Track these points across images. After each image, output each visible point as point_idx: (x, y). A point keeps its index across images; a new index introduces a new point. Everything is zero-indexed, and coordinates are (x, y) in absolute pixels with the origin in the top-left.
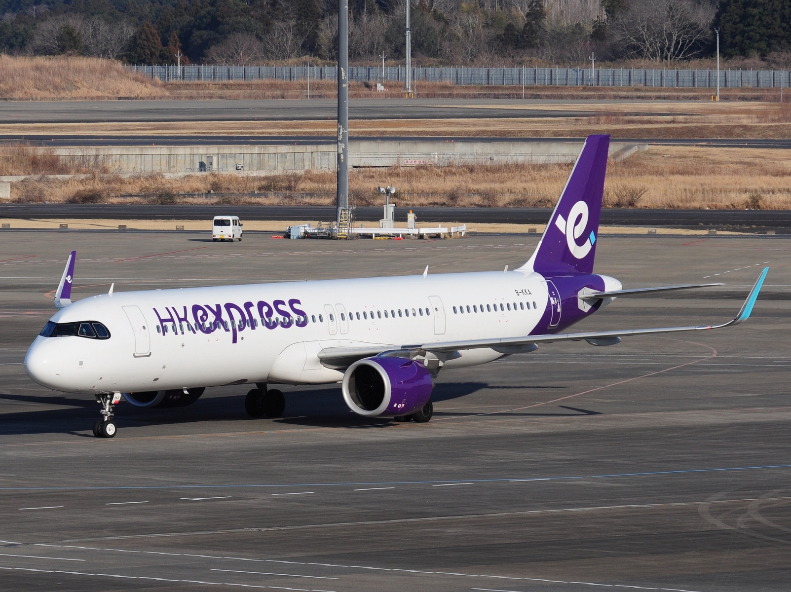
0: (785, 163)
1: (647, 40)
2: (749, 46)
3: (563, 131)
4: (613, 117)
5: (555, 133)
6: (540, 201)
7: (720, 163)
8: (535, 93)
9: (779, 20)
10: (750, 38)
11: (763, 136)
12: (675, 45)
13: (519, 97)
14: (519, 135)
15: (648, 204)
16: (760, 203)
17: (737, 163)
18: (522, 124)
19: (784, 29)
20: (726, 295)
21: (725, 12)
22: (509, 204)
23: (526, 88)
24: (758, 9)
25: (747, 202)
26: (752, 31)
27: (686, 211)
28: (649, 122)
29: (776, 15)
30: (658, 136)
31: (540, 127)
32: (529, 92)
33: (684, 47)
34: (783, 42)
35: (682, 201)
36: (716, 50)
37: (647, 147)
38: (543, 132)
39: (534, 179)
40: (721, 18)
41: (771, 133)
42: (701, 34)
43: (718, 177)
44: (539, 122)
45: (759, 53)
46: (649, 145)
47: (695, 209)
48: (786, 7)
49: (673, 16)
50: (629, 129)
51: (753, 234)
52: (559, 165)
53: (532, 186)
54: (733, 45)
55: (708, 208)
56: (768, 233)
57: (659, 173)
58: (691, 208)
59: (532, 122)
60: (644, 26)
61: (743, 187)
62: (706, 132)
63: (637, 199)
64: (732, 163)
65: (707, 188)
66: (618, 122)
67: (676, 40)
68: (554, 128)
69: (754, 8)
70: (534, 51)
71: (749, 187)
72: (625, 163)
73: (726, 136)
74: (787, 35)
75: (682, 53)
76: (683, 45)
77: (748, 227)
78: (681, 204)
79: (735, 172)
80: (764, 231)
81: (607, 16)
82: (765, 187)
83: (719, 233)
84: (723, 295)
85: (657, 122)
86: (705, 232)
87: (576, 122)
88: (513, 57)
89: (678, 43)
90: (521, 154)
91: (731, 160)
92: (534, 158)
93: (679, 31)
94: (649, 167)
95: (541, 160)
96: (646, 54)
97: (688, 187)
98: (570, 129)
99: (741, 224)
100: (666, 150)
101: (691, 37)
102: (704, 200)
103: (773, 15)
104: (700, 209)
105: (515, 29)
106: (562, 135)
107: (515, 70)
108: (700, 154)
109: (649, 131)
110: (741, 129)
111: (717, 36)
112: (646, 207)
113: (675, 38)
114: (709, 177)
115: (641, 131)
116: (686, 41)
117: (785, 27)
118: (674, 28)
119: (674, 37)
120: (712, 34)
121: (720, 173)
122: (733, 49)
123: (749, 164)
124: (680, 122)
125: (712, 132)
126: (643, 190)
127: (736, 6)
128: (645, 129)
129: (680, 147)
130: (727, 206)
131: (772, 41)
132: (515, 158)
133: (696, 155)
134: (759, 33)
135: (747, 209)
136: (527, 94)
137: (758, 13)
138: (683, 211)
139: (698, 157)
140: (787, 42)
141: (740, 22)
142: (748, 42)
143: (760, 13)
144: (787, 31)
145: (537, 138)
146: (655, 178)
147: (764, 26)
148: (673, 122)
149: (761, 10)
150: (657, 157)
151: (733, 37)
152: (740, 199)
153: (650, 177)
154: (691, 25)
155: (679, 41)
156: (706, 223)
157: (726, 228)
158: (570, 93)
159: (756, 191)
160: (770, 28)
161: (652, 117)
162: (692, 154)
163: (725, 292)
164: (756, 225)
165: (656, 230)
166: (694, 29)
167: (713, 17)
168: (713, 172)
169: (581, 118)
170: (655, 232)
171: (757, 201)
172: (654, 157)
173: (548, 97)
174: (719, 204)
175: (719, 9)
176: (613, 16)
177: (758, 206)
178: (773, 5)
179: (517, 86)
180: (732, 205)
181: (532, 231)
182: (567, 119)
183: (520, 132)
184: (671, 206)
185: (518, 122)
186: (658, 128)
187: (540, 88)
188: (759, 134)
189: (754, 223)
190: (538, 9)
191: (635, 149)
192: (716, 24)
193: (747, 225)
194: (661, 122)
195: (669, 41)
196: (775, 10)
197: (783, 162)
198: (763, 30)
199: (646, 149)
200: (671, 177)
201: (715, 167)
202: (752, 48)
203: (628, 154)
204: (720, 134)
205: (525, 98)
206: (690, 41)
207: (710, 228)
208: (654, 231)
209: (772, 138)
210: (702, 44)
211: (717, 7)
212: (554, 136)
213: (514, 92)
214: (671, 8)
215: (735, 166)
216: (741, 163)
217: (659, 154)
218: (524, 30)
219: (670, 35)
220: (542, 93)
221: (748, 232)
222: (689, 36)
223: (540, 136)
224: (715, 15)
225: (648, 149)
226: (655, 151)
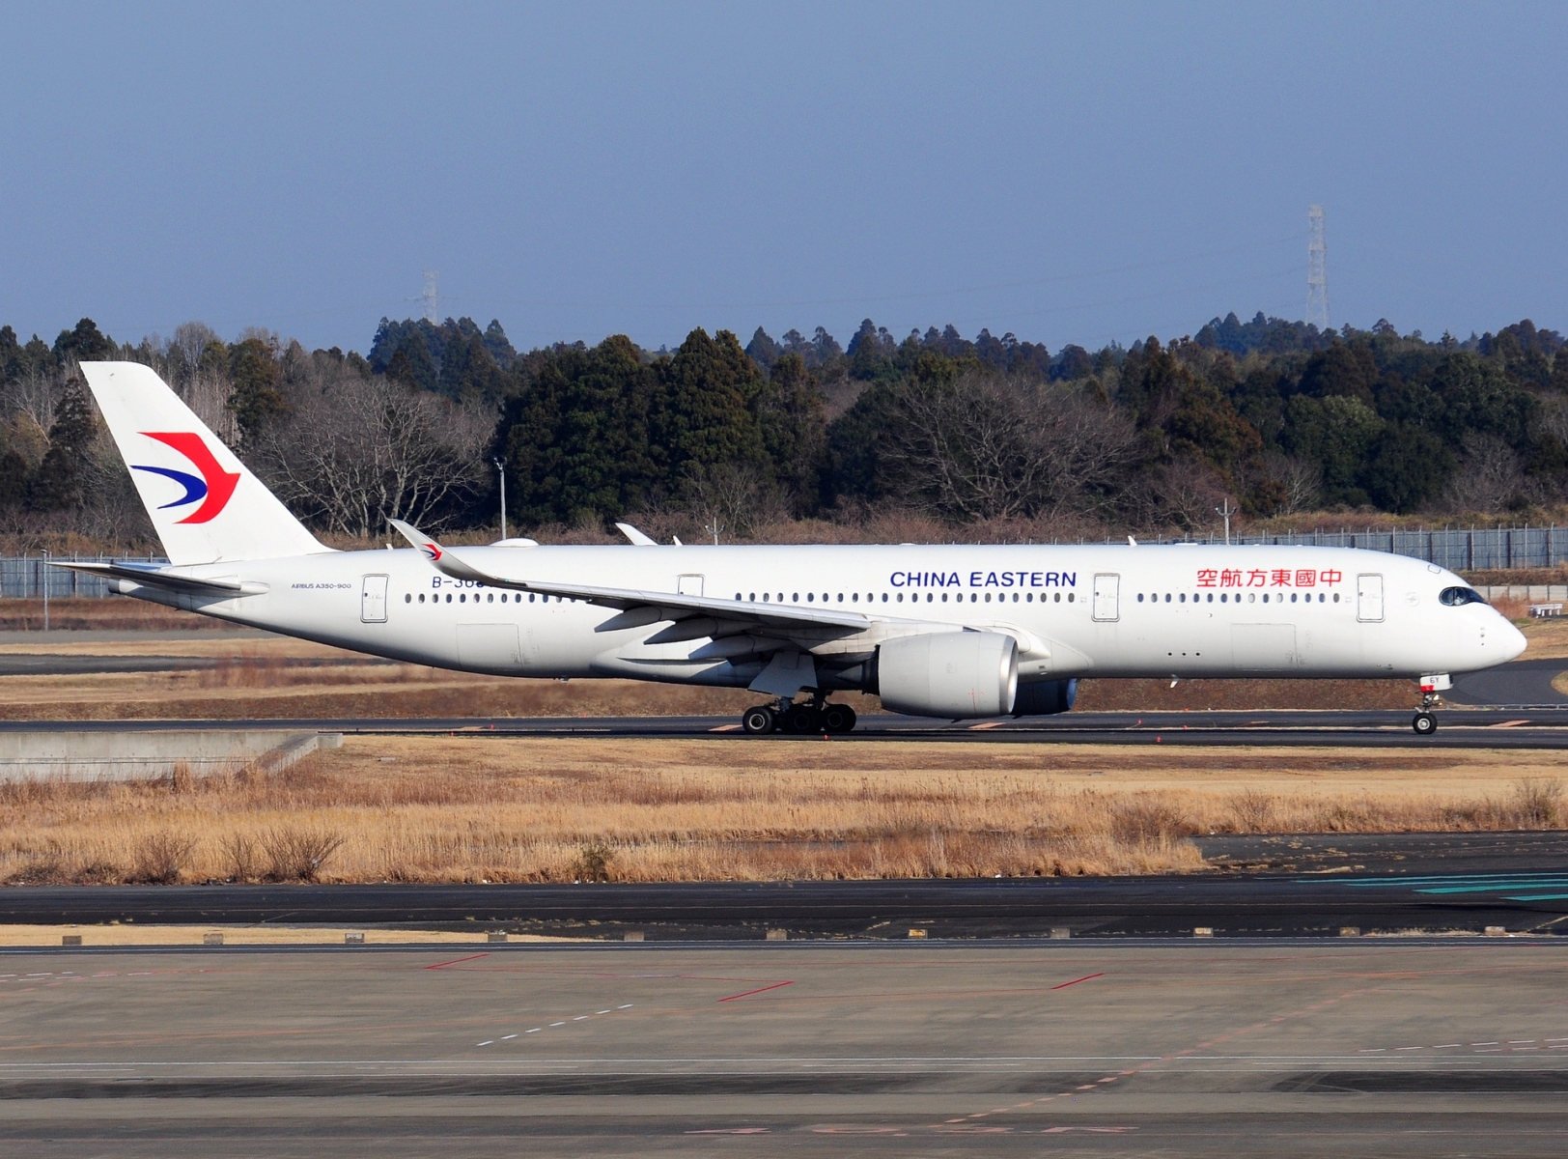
0: (665, 772)
1: (338, 488)
2: (578, 499)
3: (141, 704)
4: (259, 671)
5: (123, 709)
6: (88, 871)
7: (516, 773)
8: (74, 616)
9: (645, 439)
10: (577, 481)
11: (613, 710)
12: (402, 499)
13: (35, 625)
14: (38, 714)
15: (345, 874)
16: (609, 866)
17: (552, 774)
18: (44, 689)
19: (657, 460)
20: (531, 1085)
21: (520, 421)
22: (16, 877)
23: (52, 605)
24: (595, 412)
25: (577, 865)
26: (582, 463)
27: (433, 888)
28: (346, 680)
29: (639, 428)
30: (366, 711)
31: (87, 695)
32: (61, 614)
33: (423, 503)
34: (656, 489)
35: (423, 865)
36: (500, 512)
37: (341, 740)
38: (95, 707)
39: (71, 820)
40: (510, 435)
41: (632, 702)
42: (463, 473)
43: (508, 807)
44: (83, 684)
45: (601, 517)
46: (345, 733)
47: (455, 884)
48: (662, 408)
49: (397, 432)
50: (298, 697)
51: (591, 940)
52: (133, 784)
53: (69, 834)
54: (538, 499)
55: (485, 881)
56: (628, 939)
57: (372, 800)
58: (445, 881)
59: (69, 684)
60: (330, 456)
61: (568, 829)
62: (478, 702)
63: (320, 862)
64: (541, 773)
65: (482, 832)
66: (271, 682)
67: (406, 487)
68: (119, 697)
69: (586, 410)
70: (71, 516)
71: (581, 830)
72: (289, 776)
73: (525, 711)
74: (663, 474)
75: (419, 519)
76: (421, 499)
77: (579, 925)
78: (421, 873)
79: (550, 796)
80: (617, 933)
81: (242, 432)
82: (618, 829)
83: (512, 938)
84: (525, 1085)
85: (363, 681)
86: (481, 938)
87: (172, 684)
88: (21, 532)
89: (408, 494)
90: (42, 761)
91: (539, 767)
92: (74, 769)
93: (413, 467)
94: (346, 787)
95: (91, 773)
96: (336, 521)
97: (439, 832)
98: (157, 700)
99: (564, 916)
100: (387, 746)
101: (440, 480)
102: (476, 863)
103: (629, 427)
104: (469, 883)
105: (24, 467)
106: (138, 714)
107: (25, 564)
108: (463, 755)
109: (344, 701)
110: (560, 694)
111: (500, 476)
112: (341, 880)
113: (402, 482)
114: (488, 808)
115: (327, 700)
116: (429, 489)
117: (660, 455)
118: (400, 459)
119: (400, 480)
120: (488, 474)
121: (513, 799)
122: (539, 508)
123: (581, 776)
124: (418, 680)
125: (493, 703)
126: (331, 842)
127: (543, 406)
128: (335, 696)
129: (418, 738)
130: (532, 876)
131: (628, 487)
132: (28, 770)
133: (456, 757)
134: (600, 470)
135: (577, 882)
136: (55, 619)
137: (596, 421)
138: (427, 887)
139: (460, 762)
140: (663, 490)
141: (555, 444)
142: (574, 490)
143: (600, 422)
144: (664, 464)
145: (79, 723)
146: (362, 811)
147: (609, 452)
148: (402, 679)
149: (602, 415)
150: (365, 762)
151: (539, 479)
152: (560, 858)
153: (349, 810)
154: (438, 454)
155: (413, 489)
156: (483, 916)
157: (530, 927)
158: (158, 616)
159: (598, 838)
160: (625, 458)
161: (351, 668)
162: (446, 755)
163: (527, 1078)
164: (598, 920)
165: (363, 935)
166: (447, 461)
167: (491, 432)
168: (496, 796)
169: (182, 673)
170: (362, 940)
171: (602, 863)
172: (356, 762)
173: (105, 625)
174: (511, 870)
175: (503, 413)
176: (255, 434)
177: (605, 876)
178: (630, 402)
179: (30, 600)
180: (543, 873)
181: (72, 943)
182: (153, 676)
183: (41, 707)
184: (398, 878)
185: (33, 684)
186: (366, 694)
187: (86, 604)
188: (602, 705)
189: (594, 916)
190: (78, 417)
191: (311, 746)
192: (498, 447)
193: (578, 920)
194: (372, 681)
195: (387, 490)
196: (635, 416)
197: (659, 770)
198: (608, 463)
199: (339, 744)
200: (398, 810)
201: (502, 785)
202: (584, 504)
203: (296, 756)
204: (511, 706)
205: (51, 628)
206: (439, 490)
207: (492, 928)
208: (359, 937)
209: (633, 715)
210: (467, 495)
211: (500, 410)
212: (120, 717)
213: (24, 615)
214: (391, 413)
215: (549, 781)
216: (561, 773)
217: (368, 756)
218: (44, 468)
219: (390, 477)
220: (92, 616)
221: (580, 937)
222: (435, 477)
223: (88, 716)
224: (494, 429)
225: (344, 745)
226: (359, 749)
